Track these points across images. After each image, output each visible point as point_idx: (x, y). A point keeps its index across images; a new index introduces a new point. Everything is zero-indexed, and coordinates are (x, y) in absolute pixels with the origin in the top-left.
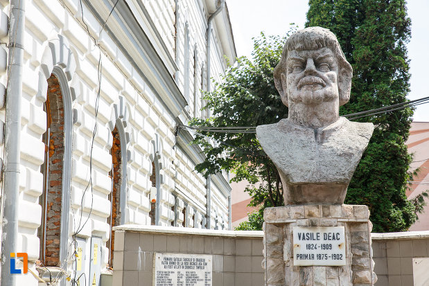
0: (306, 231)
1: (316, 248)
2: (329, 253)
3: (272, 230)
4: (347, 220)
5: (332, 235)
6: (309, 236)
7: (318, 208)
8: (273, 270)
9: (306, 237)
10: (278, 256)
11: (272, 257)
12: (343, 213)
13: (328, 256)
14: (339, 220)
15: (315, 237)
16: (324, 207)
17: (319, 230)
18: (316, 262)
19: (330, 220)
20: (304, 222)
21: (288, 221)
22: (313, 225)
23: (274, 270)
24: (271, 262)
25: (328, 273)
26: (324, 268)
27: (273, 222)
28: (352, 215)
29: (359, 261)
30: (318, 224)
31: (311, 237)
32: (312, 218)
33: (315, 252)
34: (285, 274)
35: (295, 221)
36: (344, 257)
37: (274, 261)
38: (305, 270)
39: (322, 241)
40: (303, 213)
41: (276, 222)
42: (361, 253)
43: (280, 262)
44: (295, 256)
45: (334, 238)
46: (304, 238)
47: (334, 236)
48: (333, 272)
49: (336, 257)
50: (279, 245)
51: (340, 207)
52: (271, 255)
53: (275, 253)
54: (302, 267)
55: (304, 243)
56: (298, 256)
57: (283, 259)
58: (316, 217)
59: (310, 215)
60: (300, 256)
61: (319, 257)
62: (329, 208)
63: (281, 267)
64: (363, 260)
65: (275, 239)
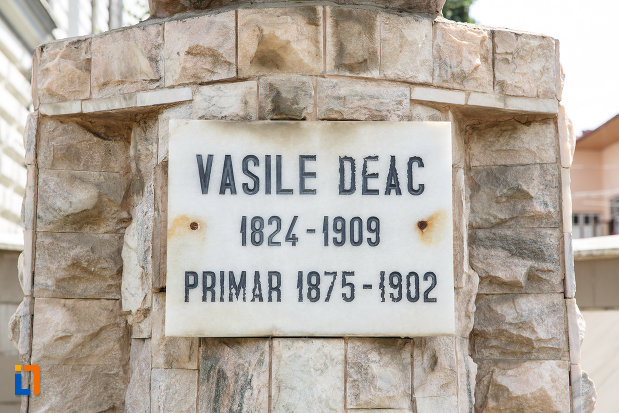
0: (239, 144)
1: (292, 239)
2: (365, 263)
3: (70, 155)
4: (457, 98)
5: (381, 167)
6: (260, 172)
7: (313, 21)
8: (66, 360)
9: (240, 178)
10: (92, 287)
11: (63, 291)
12: (440, 59)
13: (357, 281)
14: (420, 93)
15: (290, 178)
16: (341, 17)
17: (313, 138)
18: (288, 314)
19: (372, 89)
20: (231, 99)
21: (148, 99)
22: (282, 112)
23: (73, 361)
24: (54, 319)
25: (354, 375)
26: (336, 349)
27: (74, 108)
28: (484, 74)
29: (507, 312)
30: (307, 105)
31: (265, 176)
32: (276, 78)
33: (288, 261)
34: (126, 381)
35: (184, 94)
36: (445, 290)
37: (72, 310)
38: (229, 359)
39: (328, 202)
40: (226, 50)
41: (89, 108)
42: (518, 270)
43: (103, 321)
44: (175, 283)
45: (393, 185)
46: (227, 185)
47: (393, 172)
48: (384, 371)
49: (402, 286)
50: (102, 233)
51: (424, 26)
52: (59, 282)
53: (80, 270)
54: (212, 345)
55: (225, 211)
56: (191, 281)
57: (118, 301)
58: (300, 67)
59: (269, 58)
60: (205, 284)
61: (311, 286)
62: (369, 27)
63: (110, 343)
64: (529, 305)
65: (82, 197)
